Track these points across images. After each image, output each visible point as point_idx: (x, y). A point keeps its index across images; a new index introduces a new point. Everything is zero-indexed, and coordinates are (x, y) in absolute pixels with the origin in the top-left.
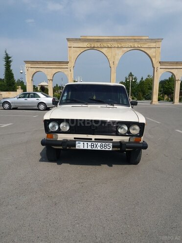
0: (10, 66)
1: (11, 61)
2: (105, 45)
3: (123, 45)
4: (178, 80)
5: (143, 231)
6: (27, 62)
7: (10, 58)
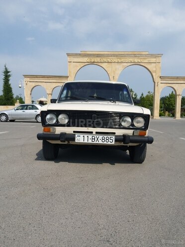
0: (8, 80)
1: (10, 76)
2: (105, 60)
3: (123, 60)
4: (179, 95)
5: (153, 219)
6: (26, 76)
7: (9, 72)
